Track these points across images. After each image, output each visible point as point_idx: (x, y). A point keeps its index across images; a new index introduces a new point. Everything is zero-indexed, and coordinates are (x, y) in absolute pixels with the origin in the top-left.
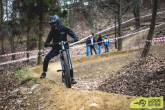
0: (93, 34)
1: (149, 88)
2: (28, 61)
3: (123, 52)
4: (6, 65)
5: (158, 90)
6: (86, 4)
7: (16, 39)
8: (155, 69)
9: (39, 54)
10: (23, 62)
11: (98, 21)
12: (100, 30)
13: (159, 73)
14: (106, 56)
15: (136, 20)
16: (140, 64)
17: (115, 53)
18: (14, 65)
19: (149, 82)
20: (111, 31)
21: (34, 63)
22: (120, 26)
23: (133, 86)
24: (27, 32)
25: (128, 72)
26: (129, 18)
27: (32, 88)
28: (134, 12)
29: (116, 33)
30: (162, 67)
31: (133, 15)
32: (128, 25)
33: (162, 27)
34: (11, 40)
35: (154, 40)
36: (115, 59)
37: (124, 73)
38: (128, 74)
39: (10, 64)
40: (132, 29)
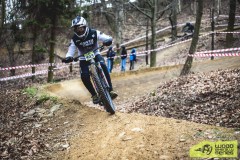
0: (118, 46)
1: (192, 114)
2: (33, 77)
3: (157, 69)
4: (4, 82)
5: (202, 116)
6: (109, 6)
7: (16, 49)
8: (198, 91)
9: (50, 68)
10: (27, 79)
11: (124, 28)
12: (127, 40)
13: (204, 96)
14: (136, 73)
15: (173, 29)
16: (180, 84)
17: (147, 70)
18: (15, 82)
19: (191, 106)
20: (140, 41)
21: (41, 80)
22: (153, 35)
23: (172, 111)
24: (34, 39)
25: (166, 93)
26: (164, 27)
27: (53, 110)
28: (170, 19)
29: (147, 45)
30: (208, 88)
31: (168, 22)
32: (162, 35)
33: (204, 39)
34: (10, 49)
35: (197, 55)
36: (146, 77)
37: (160, 95)
38: (165, 96)
39: (9, 81)
40: (167, 39)
